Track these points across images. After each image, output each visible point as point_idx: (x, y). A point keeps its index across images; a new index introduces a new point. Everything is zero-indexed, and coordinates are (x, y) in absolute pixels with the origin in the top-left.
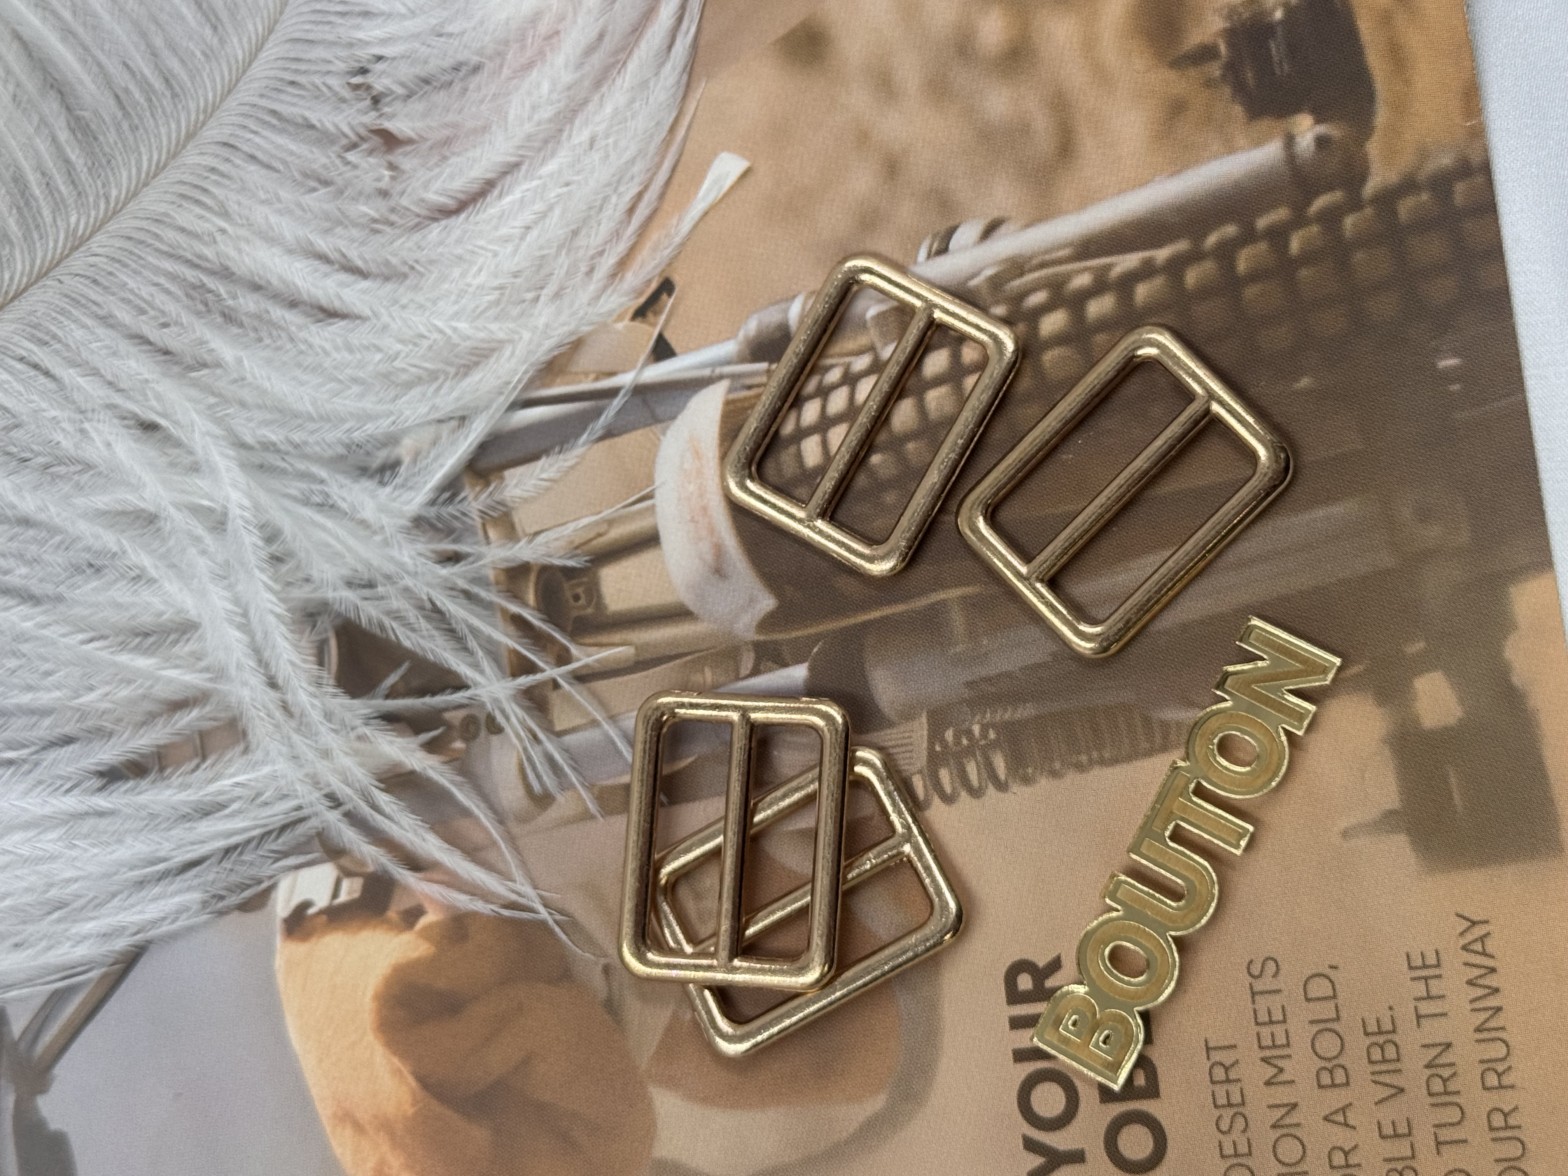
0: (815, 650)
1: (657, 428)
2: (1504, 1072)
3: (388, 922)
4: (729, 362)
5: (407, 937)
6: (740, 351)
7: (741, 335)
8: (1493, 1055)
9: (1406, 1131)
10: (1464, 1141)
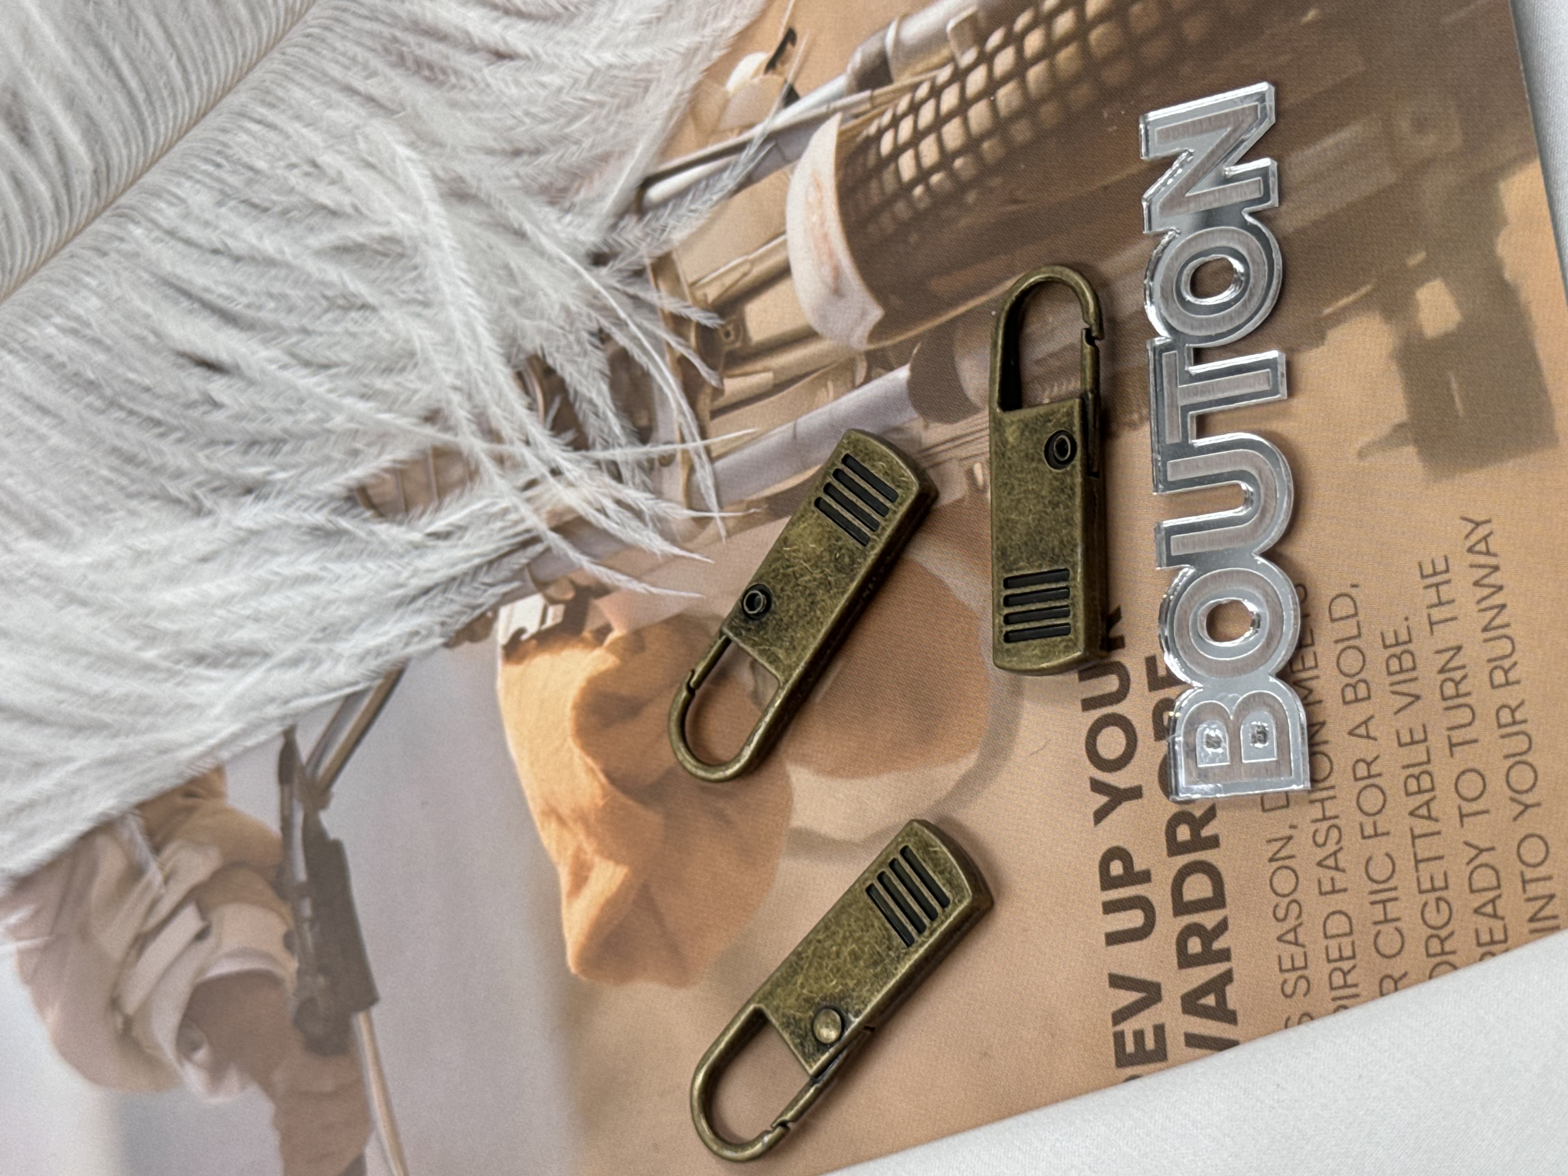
0: (915, 351)
1: (787, 169)
2: (1510, 669)
3: (583, 641)
4: (840, 96)
5: (598, 652)
6: (849, 85)
7: (849, 69)
8: (1500, 653)
9: (1422, 737)
10: (1475, 741)
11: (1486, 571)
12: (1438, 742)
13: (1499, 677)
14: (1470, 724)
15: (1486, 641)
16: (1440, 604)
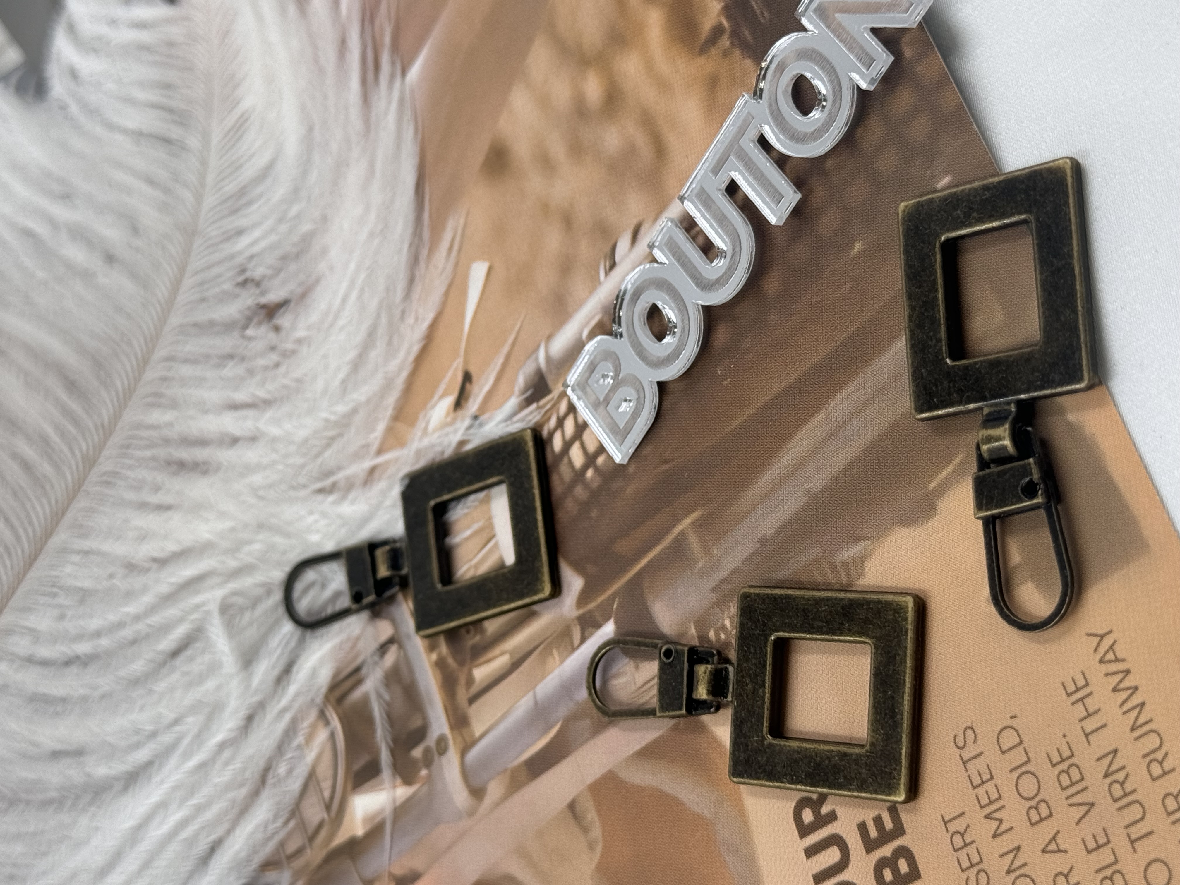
0: (615, 606)
2: (1163, 759)
4: (515, 414)
6: (519, 402)
7: (517, 390)
8: (1151, 747)
9: (1105, 840)
10: (1151, 833)
11: (1121, 676)
12: (1120, 842)
13: (1156, 770)
14: (1142, 818)
15: (1137, 739)
16: (1089, 715)
